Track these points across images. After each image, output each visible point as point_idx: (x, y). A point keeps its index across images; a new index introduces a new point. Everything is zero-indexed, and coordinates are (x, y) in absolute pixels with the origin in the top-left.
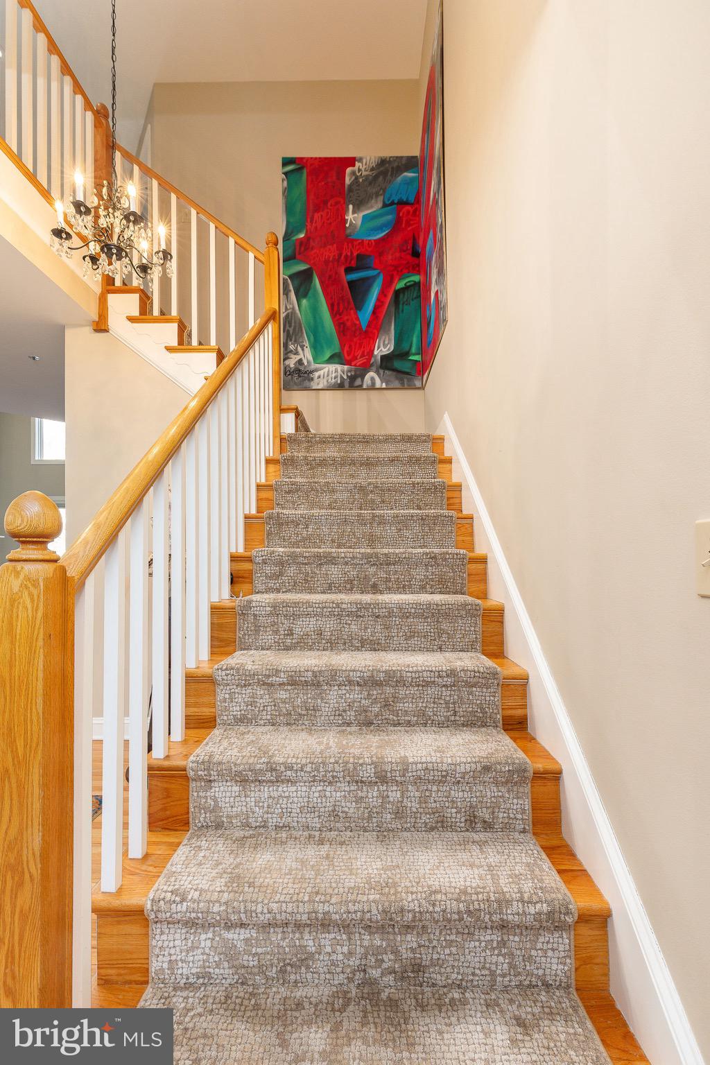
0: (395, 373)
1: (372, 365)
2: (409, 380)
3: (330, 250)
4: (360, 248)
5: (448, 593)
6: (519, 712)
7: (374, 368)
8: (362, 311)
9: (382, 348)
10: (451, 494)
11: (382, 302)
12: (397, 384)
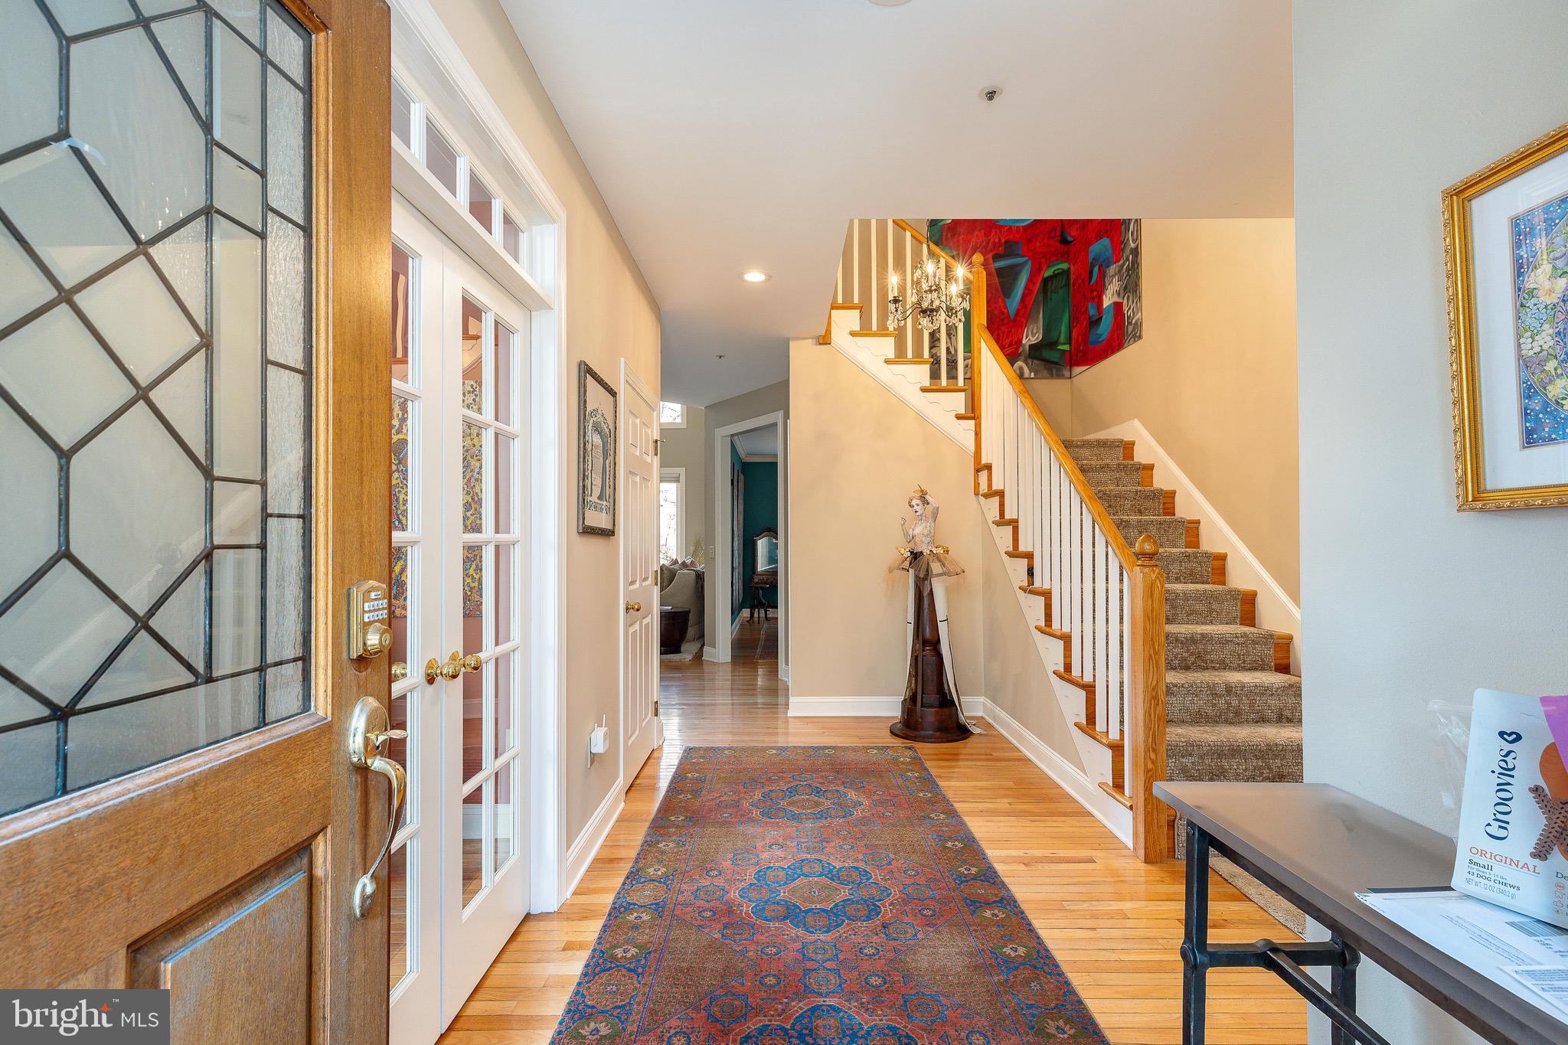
0: (1043, 363)
1: (1020, 355)
2: (1057, 370)
3: (977, 235)
4: (1007, 235)
5: (1197, 583)
6: (1285, 661)
7: (1023, 358)
8: (1011, 299)
9: (1030, 337)
10: (1166, 500)
11: (1031, 290)
12: (1045, 373)
